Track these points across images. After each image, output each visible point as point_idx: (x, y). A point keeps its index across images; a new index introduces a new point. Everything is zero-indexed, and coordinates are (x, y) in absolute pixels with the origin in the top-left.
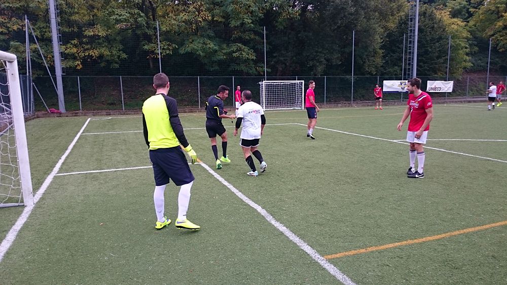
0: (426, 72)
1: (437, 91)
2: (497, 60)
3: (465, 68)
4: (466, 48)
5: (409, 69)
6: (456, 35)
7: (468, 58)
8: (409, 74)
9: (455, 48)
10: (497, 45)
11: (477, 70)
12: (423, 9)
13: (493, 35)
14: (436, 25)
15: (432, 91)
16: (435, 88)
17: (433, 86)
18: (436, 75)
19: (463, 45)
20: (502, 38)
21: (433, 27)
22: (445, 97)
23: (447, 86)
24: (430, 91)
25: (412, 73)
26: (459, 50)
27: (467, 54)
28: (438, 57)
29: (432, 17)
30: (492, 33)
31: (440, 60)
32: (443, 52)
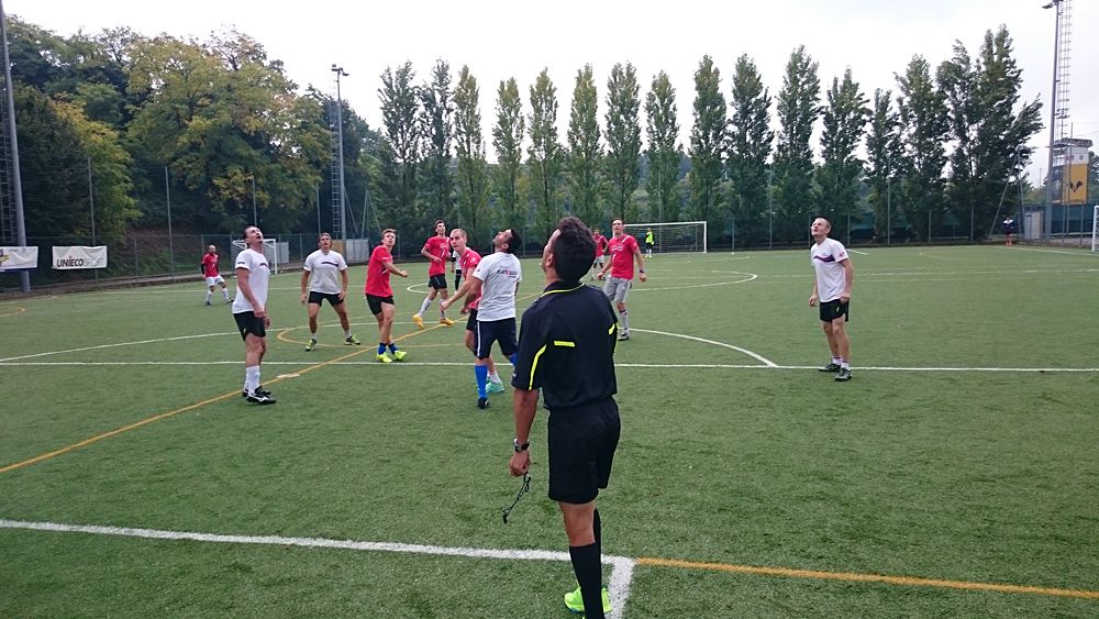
0: (49, 228)
1: (75, 267)
2: (188, 205)
3: (129, 220)
4: (126, 182)
5: (7, 222)
6: (105, 155)
7: (132, 201)
8: (8, 234)
9: (106, 181)
10: (185, 177)
11: (151, 223)
12: (25, 95)
13: (174, 159)
14: (57, 133)
15: (65, 268)
16: (71, 262)
17: (66, 258)
18: (71, 236)
19: (119, 175)
20: (190, 166)
21: (53, 135)
22: (94, 278)
23: (96, 257)
24: (61, 268)
25: (16, 230)
26: (111, 184)
27: (131, 194)
28: (71, 199)
29: (46, 115)
30: (172, 154)
31: (75, 203)
32: (79, 190)
